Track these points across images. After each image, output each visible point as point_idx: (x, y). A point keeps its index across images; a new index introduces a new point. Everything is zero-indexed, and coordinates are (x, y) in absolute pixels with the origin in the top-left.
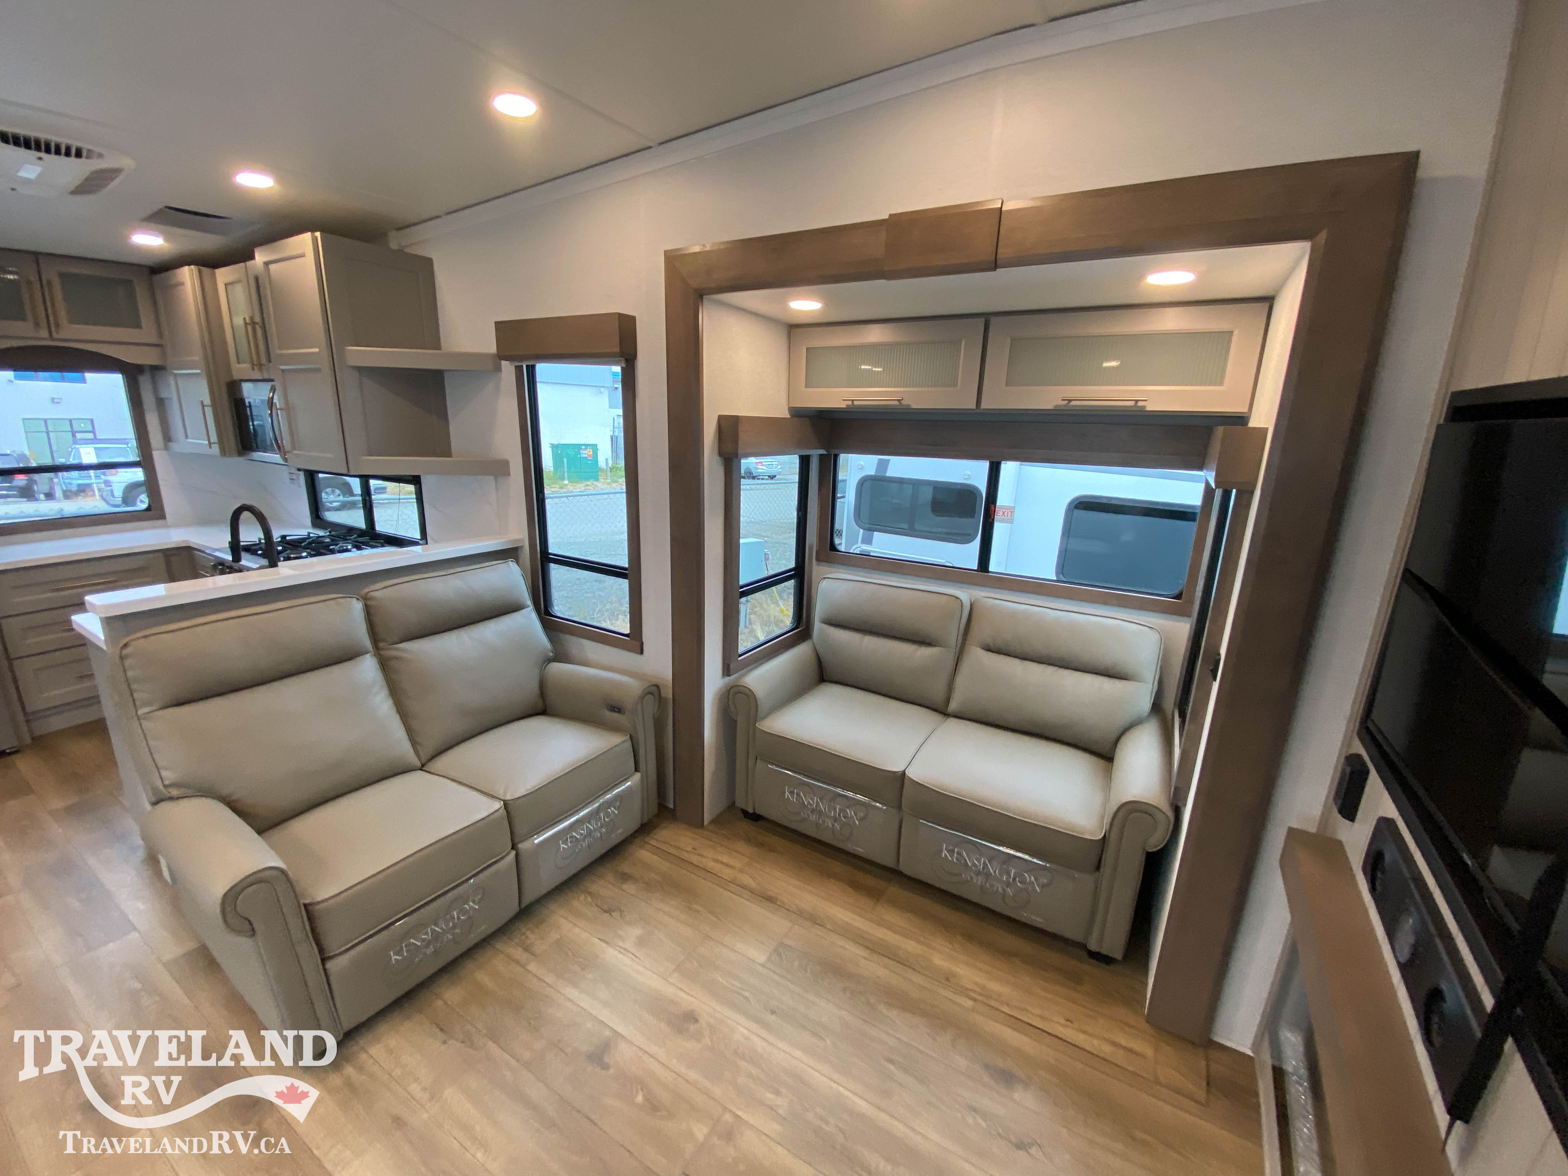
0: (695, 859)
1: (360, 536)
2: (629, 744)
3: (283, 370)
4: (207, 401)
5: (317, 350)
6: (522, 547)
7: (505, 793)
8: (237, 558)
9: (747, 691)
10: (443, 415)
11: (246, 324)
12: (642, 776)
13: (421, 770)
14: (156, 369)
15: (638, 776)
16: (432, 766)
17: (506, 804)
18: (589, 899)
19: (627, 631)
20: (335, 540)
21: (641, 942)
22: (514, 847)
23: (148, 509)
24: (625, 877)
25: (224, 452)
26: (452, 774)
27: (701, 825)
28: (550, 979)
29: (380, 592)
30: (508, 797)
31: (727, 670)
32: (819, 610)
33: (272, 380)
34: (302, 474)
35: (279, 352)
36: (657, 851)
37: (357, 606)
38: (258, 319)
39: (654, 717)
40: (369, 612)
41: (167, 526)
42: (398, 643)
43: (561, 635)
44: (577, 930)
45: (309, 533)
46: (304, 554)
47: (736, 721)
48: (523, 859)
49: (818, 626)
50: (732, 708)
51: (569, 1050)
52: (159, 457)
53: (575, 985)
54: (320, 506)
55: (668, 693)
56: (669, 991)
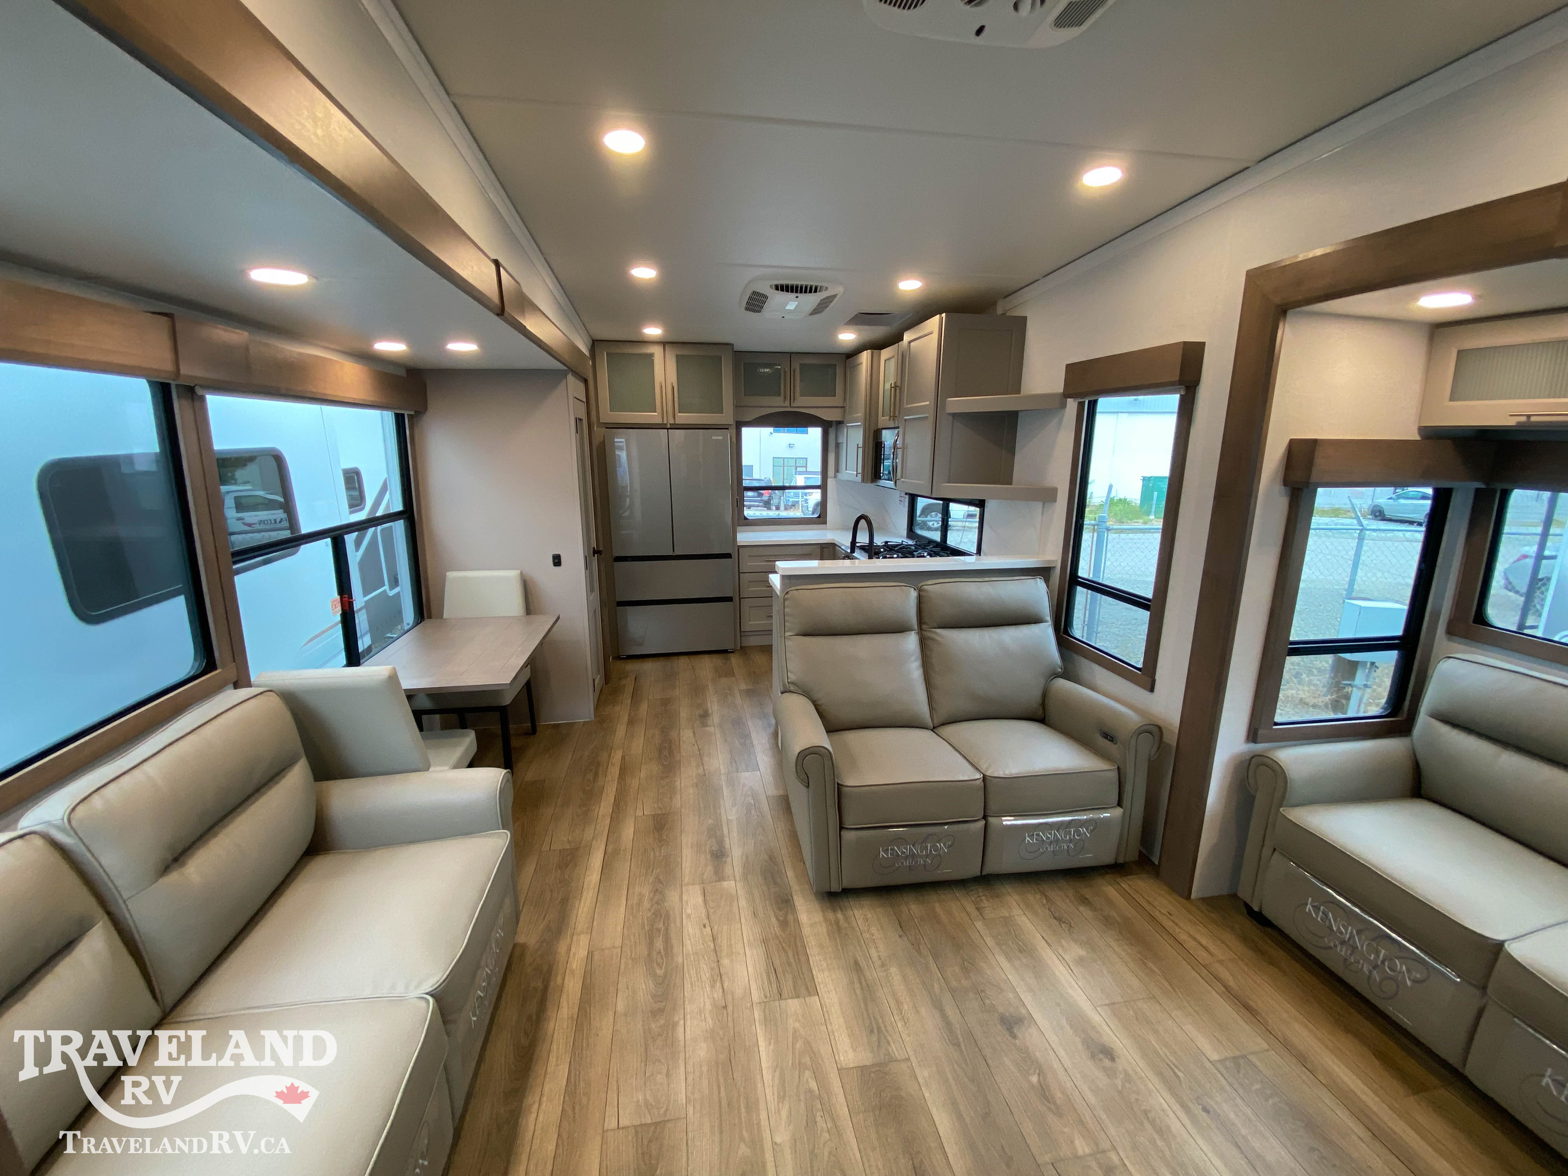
0: (1168, 924)
1: (934, 547)
2: (1114, 775)
3: (905, 420)
4: (861, 445)
5: (928, 403)
6: (1054, 568)
7: (987, 769)
8: (853, 551)
9: (1277, 767)
10: (1012, 451)
11: (891, 387)
12: (1124, 813)
13: (932, 730)
14: (840, 423)
15: (1118, 811)
16: (941, 730)
17: (985, 778)
18: (1045, 901)
19: (1140, 665)
20: (918, 547)
21: (1080, 961)
22: (985, 817)
23: (819, 517)
24: (1085, 901)
25: (863, 480)
26: (953, 741)
27: (1188, 897)
28: (989, 941)
29: (932, 587)
30: (988, 773)
31: (1253, 735)
32: (1431, 698)
33: (898, 428)
34: (907, 497)
35: (906, 406)
36: (1124, 894)
37: (913, 594)
38: (899, 384)
39: (1149, 760)
40: (920, 600)
41: (826, 529)
42: (935, 628)
43: (1074, 655)
44: (1024, 918)
45: (902, 541)
46: (895, 556)
47: (1254, 798)
48: (992, 835)
49: (1423, 719)
50: (1251, 781)
51: (987, 1001)
52: (831, 482)
53: (1009, 960)
54: (914, 522)
55: (1171, 739)
56: (1096, 1018)
